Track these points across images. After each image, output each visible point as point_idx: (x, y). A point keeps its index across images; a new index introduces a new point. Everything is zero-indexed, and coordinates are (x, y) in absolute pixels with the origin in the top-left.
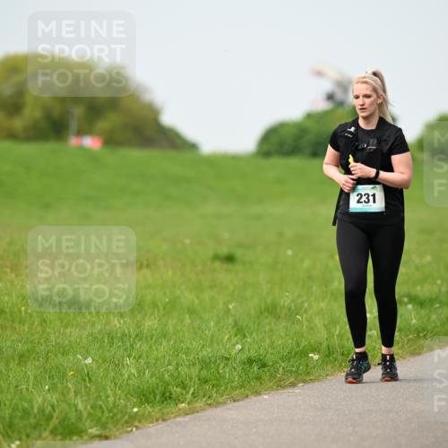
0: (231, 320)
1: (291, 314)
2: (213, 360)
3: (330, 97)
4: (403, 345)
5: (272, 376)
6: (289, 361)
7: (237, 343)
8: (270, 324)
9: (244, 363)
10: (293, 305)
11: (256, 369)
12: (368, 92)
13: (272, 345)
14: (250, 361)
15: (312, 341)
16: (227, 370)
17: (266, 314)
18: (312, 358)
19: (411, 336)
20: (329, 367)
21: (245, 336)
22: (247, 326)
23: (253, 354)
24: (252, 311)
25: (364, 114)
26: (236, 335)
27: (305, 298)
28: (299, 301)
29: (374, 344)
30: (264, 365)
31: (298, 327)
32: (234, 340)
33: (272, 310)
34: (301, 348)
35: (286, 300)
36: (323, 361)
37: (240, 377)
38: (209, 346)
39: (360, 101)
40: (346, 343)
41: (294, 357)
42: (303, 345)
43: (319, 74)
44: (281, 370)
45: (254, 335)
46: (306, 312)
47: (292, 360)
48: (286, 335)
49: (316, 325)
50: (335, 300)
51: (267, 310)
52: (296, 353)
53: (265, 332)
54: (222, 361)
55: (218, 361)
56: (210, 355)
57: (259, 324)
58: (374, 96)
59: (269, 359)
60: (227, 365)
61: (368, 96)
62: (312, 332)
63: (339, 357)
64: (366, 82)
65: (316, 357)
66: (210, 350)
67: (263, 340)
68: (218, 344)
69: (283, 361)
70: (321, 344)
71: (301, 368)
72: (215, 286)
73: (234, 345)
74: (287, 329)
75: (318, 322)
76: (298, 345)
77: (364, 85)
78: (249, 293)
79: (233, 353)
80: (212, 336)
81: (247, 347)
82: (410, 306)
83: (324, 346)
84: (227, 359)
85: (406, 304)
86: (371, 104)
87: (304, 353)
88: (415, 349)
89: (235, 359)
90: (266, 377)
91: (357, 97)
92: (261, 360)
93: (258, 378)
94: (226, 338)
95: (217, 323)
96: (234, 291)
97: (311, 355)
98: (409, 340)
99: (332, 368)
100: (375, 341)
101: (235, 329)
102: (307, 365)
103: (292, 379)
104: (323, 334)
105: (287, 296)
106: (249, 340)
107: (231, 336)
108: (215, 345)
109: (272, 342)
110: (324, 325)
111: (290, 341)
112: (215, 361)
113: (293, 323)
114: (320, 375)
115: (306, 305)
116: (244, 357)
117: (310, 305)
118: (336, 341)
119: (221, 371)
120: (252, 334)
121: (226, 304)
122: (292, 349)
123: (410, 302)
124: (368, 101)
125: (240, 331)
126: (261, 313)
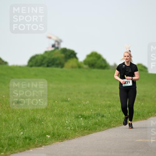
0: (19, 124)
1: (40, 121)
2: (13, 137)
3: (53, 46)
4: (79, 132)
5: (34, 143)
6: (39, 138)
7: (21, 132)
8: (33, 125)
9: (24, 139)
10: (40, 118)
11: (28, 141)
12: (128, 55)
13: (33, 132)
14: (26, 138)
15: (47, 131)
16: (18, 141)
17: (32, 121)
18: (47, 137)
19: (82, 129)
20: (53, 140)
21: (24, 129)
22: (25, 126)
23: (27, 135)
24: (27, 121)
25: (127, 61)
26: (21, 129)
27: (45, 116)
28: (43, 117)
29: (69, 132)
30: (30, 139)
31: (42, 126)
32: (20, 131)
33: (33, 120)
34: (44, 133)
35: (38, 117)
36: (51, 138)
37: (22, 143)
38: (12, 133)
39: (126, 57)
40: (59, 132)
41: (41, 136)
42: (44, 132)
43: (50, 38)
44: (37, 141)
45: (27, 129)
46: (45, 121)
47: (41, 138)
48: (38, 129)
49: (49, 125)
50: (55, 117)
51: (32, 120)
52: (42, 135)
53: (31, 128)
54: (16, 138)
55: (15, 138)
56: (12, 136)
57: (29, 125)
58: (130, 56)
59: (33, 137)
60: (18, 139)
61: (128, 56)
62: (47, 128)
63: (57, 137)
64: (128, 53)
65: (49, 136)
66: (11, 134)
67: (30, 131)
68: (15, 132)
69: (37, 138)
70: (50, 132)
71: (44, 140)
72: (14, 112)
73: (20, 132)
74: (39, 127)
75: (49, 124)
76: (43, 132)
77: (127, 54)
78: (25, 114)
79: (20, 135)
80: (13, 130)
81: (25, 133)
82: (81, 119)
83: (52, 133)
84: (18, 137)
85: (80, 118)
86: (129, 58)
87: (45, 135)
88: (83, 134)
89: (21, 137)
90: (31, 144)
91: (125, 56)
92: (29, 138)
93: (29, 144)
94: (17, 130)
95: (14, 124)
96: (20, 113)
97: (47, 136)
98: (81, 131)
99: (54, 140)
100: (69, 131)
101: (21, 127)
102: (46, 139)
103: (40, 144)
104: (51, 128)
105: (39, 115)
106: (25, 131)
107: (19, 130)
108: (14, 132)
109: (34, 131)
110: (52, 126)
111: (40, 131)
112: (14, 138)
113: (41, 125)
114: (50, 143)
115: (45, 118)
116: (23, 136)
117: (47, 118)
118: (56, 131)
119: (16, 142)
120: (26, 129)
121: (17, 118)
122: (40, 134)
123: (81, 118)
124: (128, 57)
125: (22, 127)
126: (30, 121)
